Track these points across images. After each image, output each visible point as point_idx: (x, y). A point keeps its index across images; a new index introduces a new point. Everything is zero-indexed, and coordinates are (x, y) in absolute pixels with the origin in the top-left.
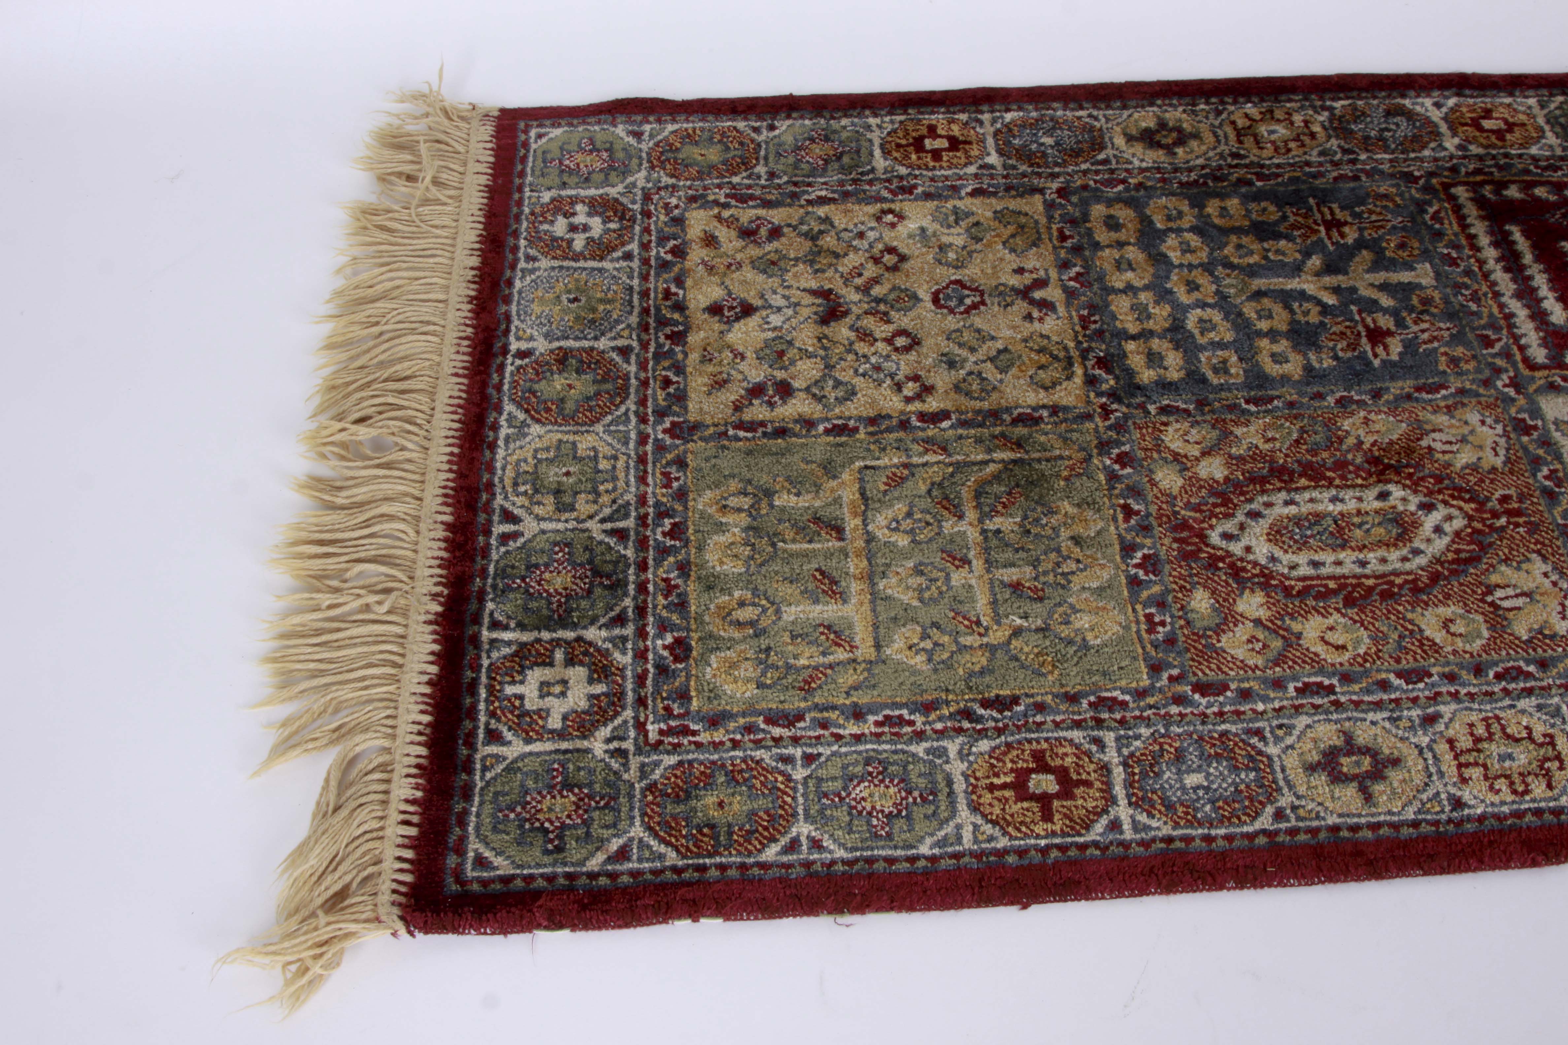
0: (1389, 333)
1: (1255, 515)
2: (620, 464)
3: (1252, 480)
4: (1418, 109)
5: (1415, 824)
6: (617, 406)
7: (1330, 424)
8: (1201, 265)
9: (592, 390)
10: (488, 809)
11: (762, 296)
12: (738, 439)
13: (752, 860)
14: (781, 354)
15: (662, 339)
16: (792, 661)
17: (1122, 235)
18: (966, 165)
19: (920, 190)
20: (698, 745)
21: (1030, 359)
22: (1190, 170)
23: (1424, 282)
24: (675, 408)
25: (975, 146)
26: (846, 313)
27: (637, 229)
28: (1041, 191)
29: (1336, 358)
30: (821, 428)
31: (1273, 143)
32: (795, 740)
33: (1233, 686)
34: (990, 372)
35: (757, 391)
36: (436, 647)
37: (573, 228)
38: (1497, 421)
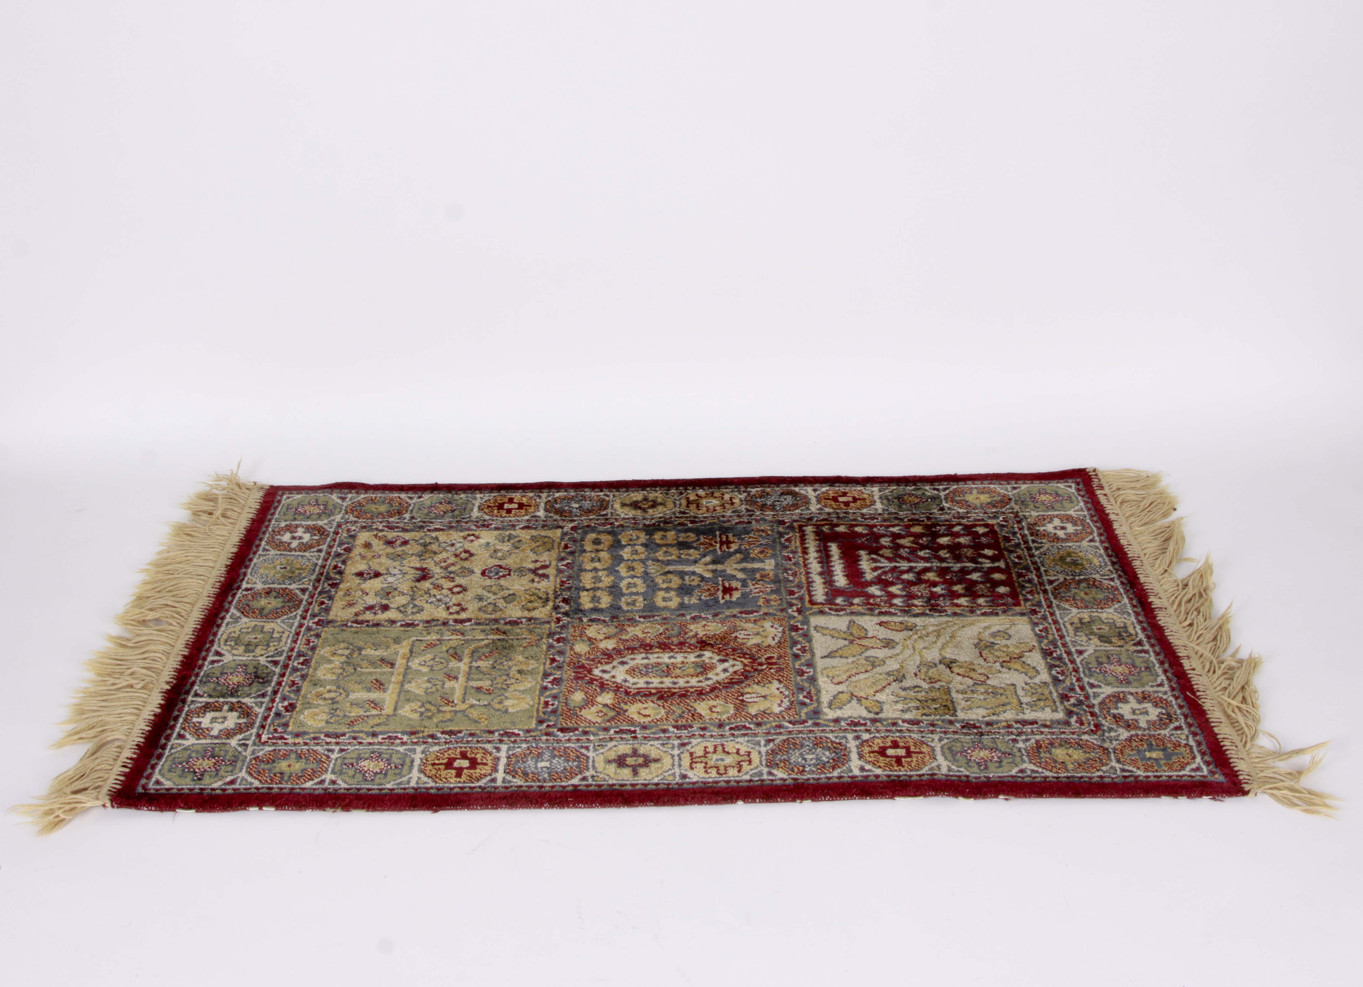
0: (736, 589)
1: (623, 663)
2: (285, 635)
3: (628, 649)
4: (802, 492)
5: (657, 784)
6: (291, 612)
7: (683, 627)
8: (640, 560)
9: (280, 605)
10: (169, 763)
11: (388, 569)
12: (351, 627)
13: (297, 786)
14: (388, 593)
15: (326, 585)
16: (347, 714)
17: (600, 547)
18: (524, 516)
19: (493, 526)
20: (286, 744)
21: (525, 598)
22: (653, 519)
23: (766, 568)
24: (323, 614)
25: (532, 508)
26: (431, 577)
27: (329, 539)
28: (562, 527)
29: (700, 599)
30: (399, 624)
31: (707, 507)
32: (337, 743)
33: (580, 729)
34: (501, 604)
35: (370, 608)
36: (163, 702)
37: (294, 538)
38: (780, 626)
